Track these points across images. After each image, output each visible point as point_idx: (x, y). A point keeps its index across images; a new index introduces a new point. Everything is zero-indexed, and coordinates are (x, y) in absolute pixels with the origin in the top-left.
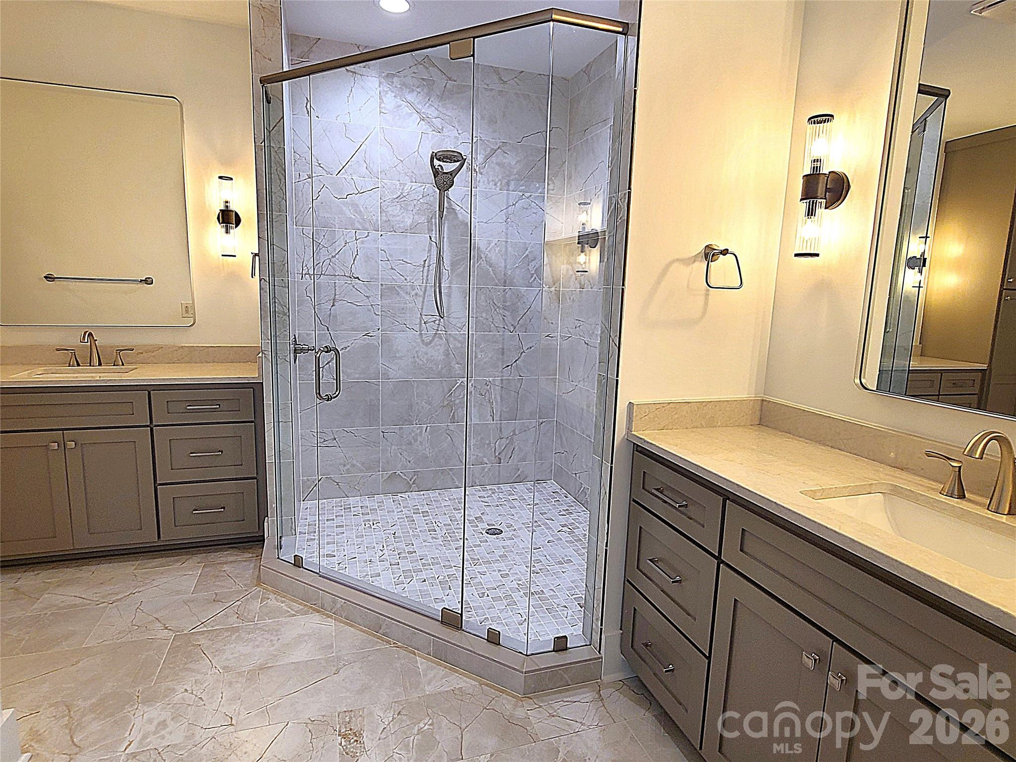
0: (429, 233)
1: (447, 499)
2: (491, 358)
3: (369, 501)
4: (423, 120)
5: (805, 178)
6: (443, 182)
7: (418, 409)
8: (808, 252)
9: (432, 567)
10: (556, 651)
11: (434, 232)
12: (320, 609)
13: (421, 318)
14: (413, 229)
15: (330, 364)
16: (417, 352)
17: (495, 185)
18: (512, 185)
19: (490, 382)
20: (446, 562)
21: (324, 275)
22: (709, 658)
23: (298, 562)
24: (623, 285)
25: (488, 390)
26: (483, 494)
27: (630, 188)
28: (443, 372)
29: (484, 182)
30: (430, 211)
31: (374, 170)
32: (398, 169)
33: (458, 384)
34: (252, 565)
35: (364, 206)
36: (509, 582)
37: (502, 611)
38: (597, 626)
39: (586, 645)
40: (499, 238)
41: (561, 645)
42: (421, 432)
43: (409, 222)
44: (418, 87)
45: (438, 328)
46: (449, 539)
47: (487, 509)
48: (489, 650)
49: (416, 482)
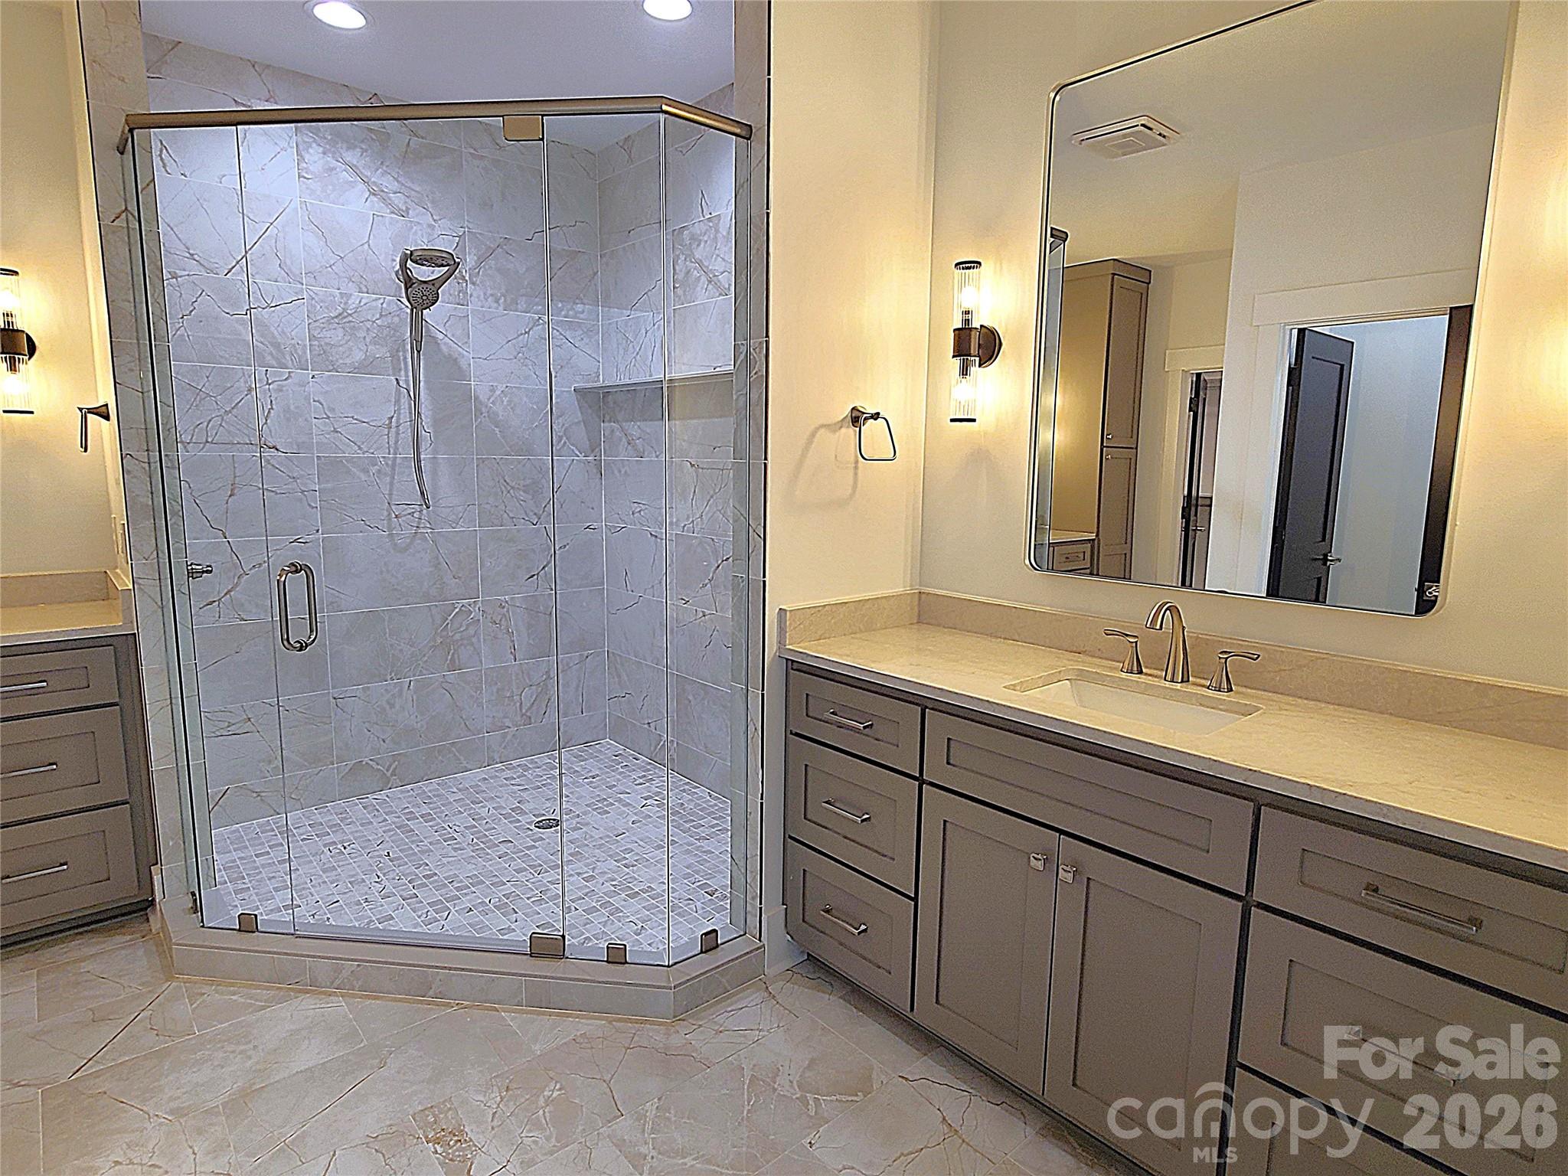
0: (394, 375)
1: (455, 790)
2: (507, 566)
3: (320, 814)
4: (374, 194)
5: (957, 332)
6: (422, 296)
7: (393, 655)
8: (966, 417)
9: (473, 889)
10: (706, 952)
11: (403, 373)
12: (312, 987)
13: (390, 510)
14: (366, 367)
15: (232, 593)
16: (385, 564)
17: (497, 301)
18: (522, 303)
19: (507, 602)
20: (493, 879)
21: (212, 443)
22: (915, 899)
23: (248, 924)
24: (766, 459)
25: (504, 615)
26: (508, 774)
27: (767, 336)
28: (431, 591)
29: (478, 297)
30: (393, 339)
31: (294, 270)
32: (336, 271)
33: (457, 610)
34: (140, 952)
35: (279, 329)
36: (599, 886)
37: (605, 924)
38: (754, 906)
39: (741, 936)
40: (508, 382)
41: (710, 942)
42: (401, 691)
43: (359, 356)
44: (363, 141)
45: (419, 523)
46: (482, 846)
47: (524, 795)
48: (616, 972)
49: (397, 771)
